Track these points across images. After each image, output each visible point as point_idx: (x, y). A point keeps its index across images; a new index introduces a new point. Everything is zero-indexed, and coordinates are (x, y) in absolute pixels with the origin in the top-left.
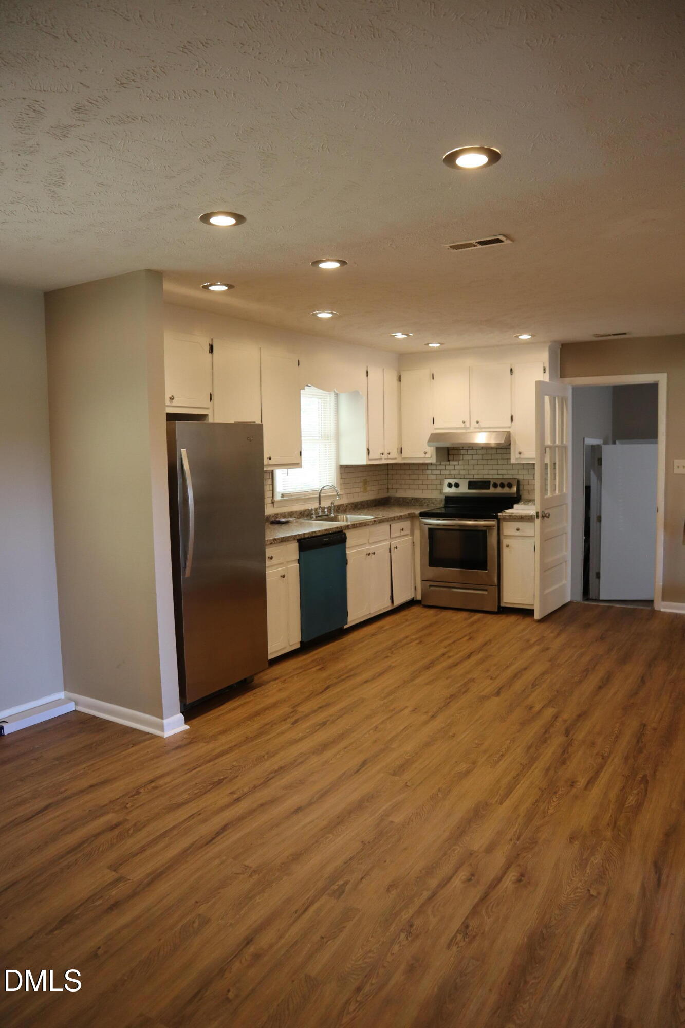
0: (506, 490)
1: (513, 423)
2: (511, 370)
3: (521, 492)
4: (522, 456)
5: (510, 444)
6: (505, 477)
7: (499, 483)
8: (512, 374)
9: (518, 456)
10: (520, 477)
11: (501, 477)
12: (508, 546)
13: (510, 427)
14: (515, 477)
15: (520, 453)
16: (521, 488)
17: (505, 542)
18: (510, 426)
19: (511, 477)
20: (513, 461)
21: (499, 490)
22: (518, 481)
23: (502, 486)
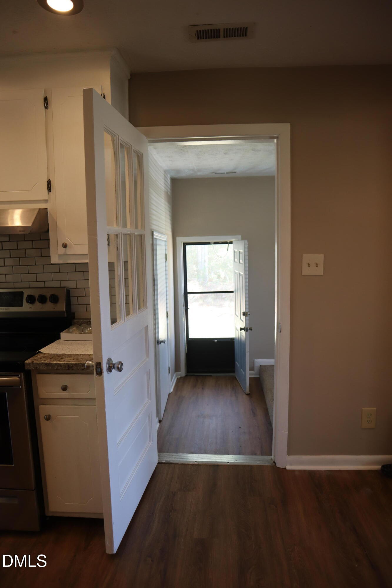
0: (49, 307)
1: (51, 193)
2: (46, 99)
3: (73, 308)
4: (69, 251)
5: (48, 231)
6: (48, 284)
7: (36, 293)
8: (46, 108)
9: (61, 250)
10: (71, 285)
11: (42, 285)
12: (48, 418)
13: (46, 201)
14: (64, 284)
15: (65, 246)
16: (73, 301)
17: (43, 410)
18: (46, 199)
19: (57, 284)
20: (54, 259)
21: (37, 307)
22: (68, 292)
23: (42, 299)
